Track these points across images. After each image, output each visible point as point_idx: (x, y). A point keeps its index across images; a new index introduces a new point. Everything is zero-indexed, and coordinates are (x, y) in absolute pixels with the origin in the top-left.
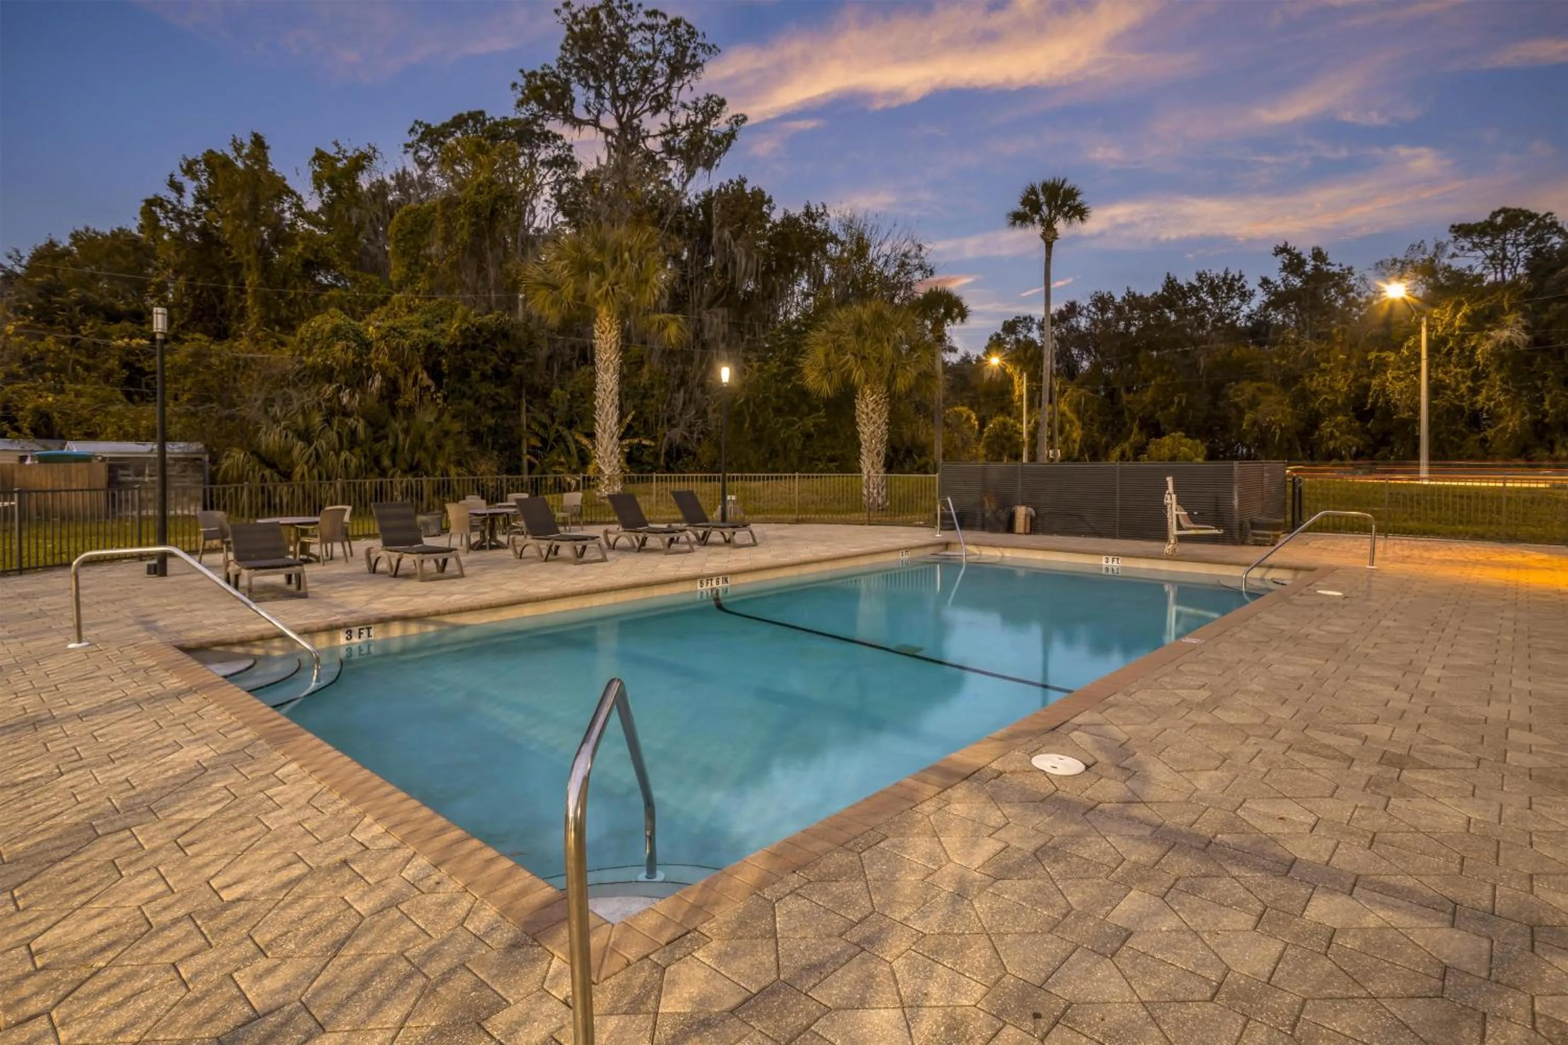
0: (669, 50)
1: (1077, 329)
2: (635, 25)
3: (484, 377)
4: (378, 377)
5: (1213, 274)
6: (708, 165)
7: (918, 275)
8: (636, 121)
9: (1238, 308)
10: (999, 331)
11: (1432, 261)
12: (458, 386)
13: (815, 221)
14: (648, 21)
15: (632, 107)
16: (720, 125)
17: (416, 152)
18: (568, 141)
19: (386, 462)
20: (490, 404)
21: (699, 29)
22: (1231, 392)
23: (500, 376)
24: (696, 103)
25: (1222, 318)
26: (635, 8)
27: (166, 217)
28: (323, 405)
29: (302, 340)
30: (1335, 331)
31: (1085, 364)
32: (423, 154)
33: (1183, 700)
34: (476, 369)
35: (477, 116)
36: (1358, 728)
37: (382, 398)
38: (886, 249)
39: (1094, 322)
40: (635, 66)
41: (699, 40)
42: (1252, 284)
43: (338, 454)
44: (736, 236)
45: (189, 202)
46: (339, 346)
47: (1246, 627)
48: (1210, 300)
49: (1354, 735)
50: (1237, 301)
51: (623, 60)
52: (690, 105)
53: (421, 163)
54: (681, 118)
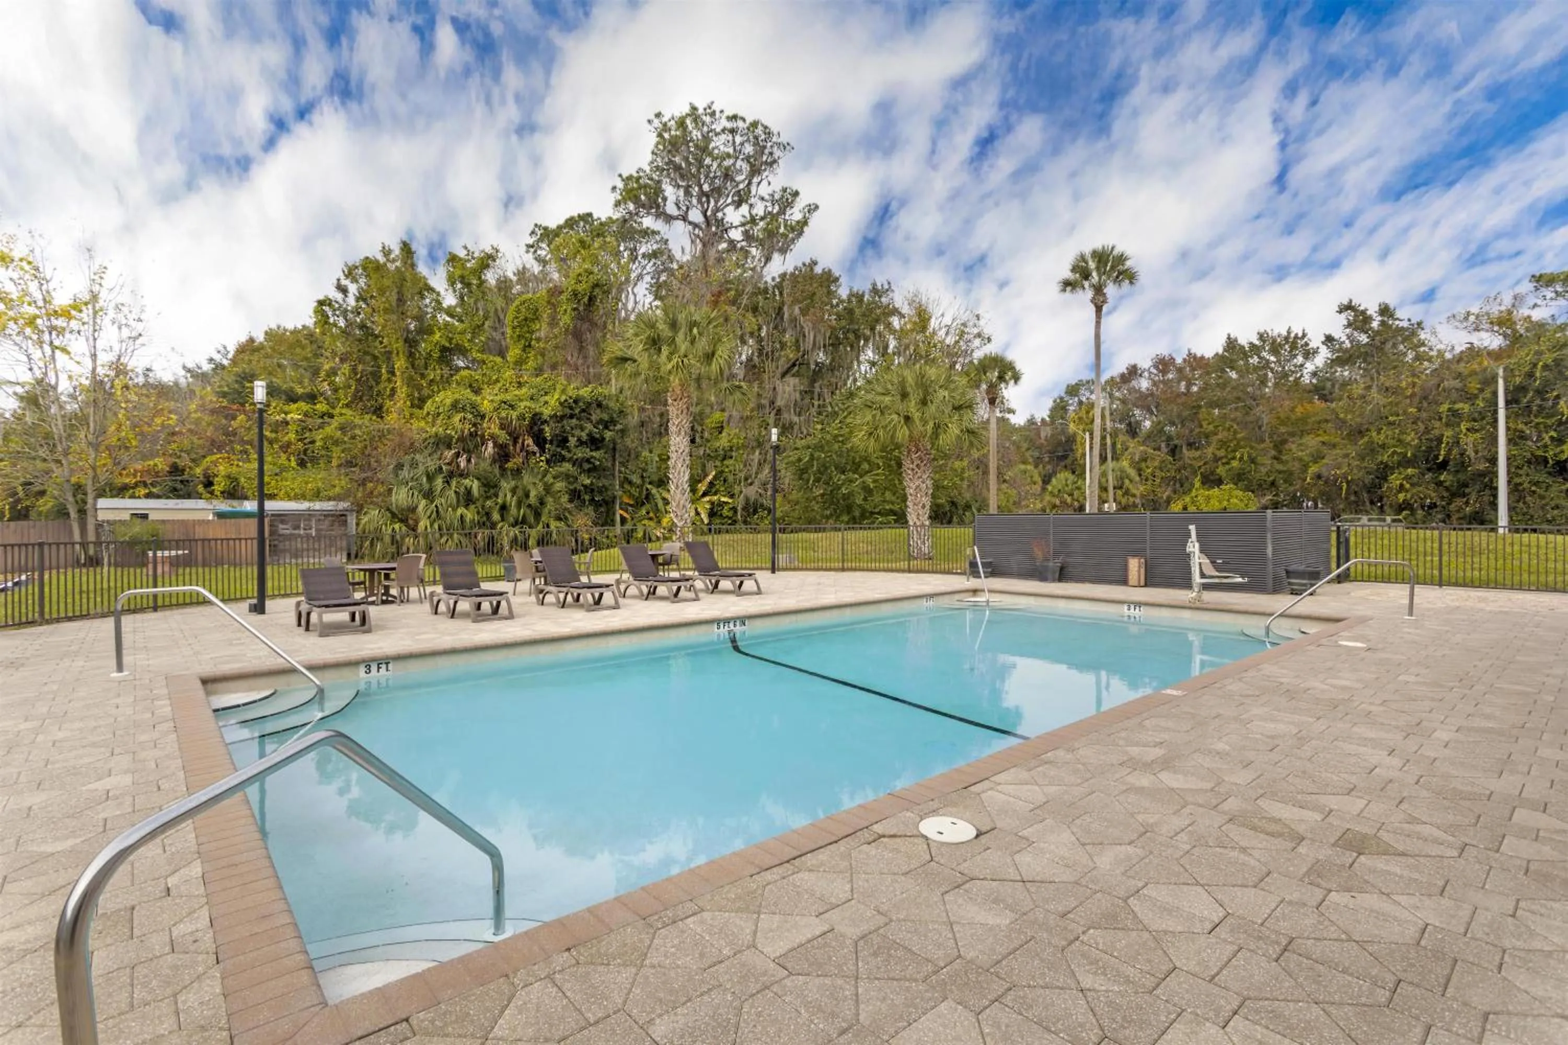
0: (749, 149)
1: (1139, 391)
2: (718, 130)
3: (581, 443)
4: (490, 444)
5: (1275, 333)
6: (783, 251)
7: (977, 342)
8: (720, 215)
9: (1302, 365)
10: (1063, 394)
11: (1510, 312)
12: (559, 450)
13: (880, 297)
14: (729, 125)
15: (716, 202)
16: (795, 215)
17: (535, 251)
18: (665, 237)
19: (496, 516)
20: (586, 466)
21: (775, 129)
22: (1293, 447)
23: (595, 442)
24: (773, 196)
25: (1285, 375)
26: (718, 115)
27: (334, 315)
28: (444, 468)
29: (428, 414)
30: (1404, 384)
31: (1148, 424)
32: (542, 253)
33: (1131, 759)
34: (573, 436)
35: (586, 218)
36: (1323, 800)
37: (494, 461)
38: (947, 320)
39: (1155, 384)
40: (719, 165)
41: (774, 139)
42: (1316, 341)
43: (454, 510)
44: (804, 312)
45: (351, 301)
46: (457, 418)
47: (1240, 680)
48: (1273, 359)
49: (1315, 808)
50: (1300, 359)
51: (708, 161)
52: (767, 197)
53: (539, 259)
54: (759, 210)
